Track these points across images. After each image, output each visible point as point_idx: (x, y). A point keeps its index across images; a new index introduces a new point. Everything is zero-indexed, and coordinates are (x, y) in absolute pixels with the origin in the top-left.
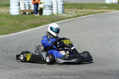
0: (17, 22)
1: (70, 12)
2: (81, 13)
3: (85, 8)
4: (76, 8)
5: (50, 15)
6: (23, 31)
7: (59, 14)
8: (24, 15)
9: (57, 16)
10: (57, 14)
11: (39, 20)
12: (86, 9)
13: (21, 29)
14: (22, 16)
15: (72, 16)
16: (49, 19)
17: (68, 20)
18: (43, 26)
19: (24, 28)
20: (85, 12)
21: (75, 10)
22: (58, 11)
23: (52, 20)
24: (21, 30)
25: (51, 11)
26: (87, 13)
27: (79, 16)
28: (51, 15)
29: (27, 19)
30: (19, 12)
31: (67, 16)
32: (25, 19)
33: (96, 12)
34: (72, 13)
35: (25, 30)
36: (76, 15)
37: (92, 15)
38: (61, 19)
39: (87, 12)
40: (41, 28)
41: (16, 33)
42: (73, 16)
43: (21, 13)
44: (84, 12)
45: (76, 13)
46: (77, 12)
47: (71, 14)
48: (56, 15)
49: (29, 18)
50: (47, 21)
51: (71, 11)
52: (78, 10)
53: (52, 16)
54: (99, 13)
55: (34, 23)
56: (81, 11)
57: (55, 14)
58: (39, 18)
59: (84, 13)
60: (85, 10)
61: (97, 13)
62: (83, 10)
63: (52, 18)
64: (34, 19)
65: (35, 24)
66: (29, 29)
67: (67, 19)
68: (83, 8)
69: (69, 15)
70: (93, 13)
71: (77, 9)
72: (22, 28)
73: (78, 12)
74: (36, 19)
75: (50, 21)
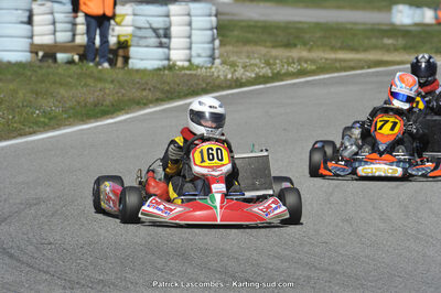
0: (21, 94)
1: (241, 60)
2: (289, 64)
3: (305, 44)
4: (268, 44)
5: (159, 69)
6: (46, 131)
7: (198, 67)
8: (49, 67)
9: (188, 72)
10: (186, 64)
11: (112, 86)
12: (310, 50)
13: (36, 123)
14: (40, 67)
15: (249, 74)
16: (154, 87)
17: (232, 94)
18: (128, 113)
19: (52, 122)
20: (306, 62)
21: (263, 50)
22: (194, 53)
23: (168, 91)
24: (36, 128)
25: (166, 50)
26: (314, 67)
27: (277, 77)
28: (164, 68)
29: (61, 85)
30: (31, 52)
31: (229, 76)
32: (54, 83)
33: (351, 60)
34: (251, 65)
35: (54, 128)
36: (267, 71)
37: (336, 75)
38: (204, 85)
39: (313, 61)
40: (120, 122)
41: (14, 138)
42: (253, 75)
43: (37, 54)
44: (300, 60)
45: (268, 64)
46: (271, 61)
47: (244, 67)
48: (183, 68)
49: (70, 76)
50: (144, 94)
51: (248, 57)
52: (275, 52)
53: (166, 72)
54: (362, 68)
55: (91, 99)
56: (288, 58)
57: (180, 64)
58: (112, 82)
59: (300, 64)
60: (305, 54)
61: (353, 68)
62: (295, 53)
63: (169, 84)
64: (91, 82)
65: (95, 106)
66: (70, 125)
67: (230, 87)
68: (295, 46)
69: (240, 73)
70: (338, 65)
71: (273, 47)
72: (42, 119)
73: (276, 58)
74: (99, 85)
75: (158, 94)
